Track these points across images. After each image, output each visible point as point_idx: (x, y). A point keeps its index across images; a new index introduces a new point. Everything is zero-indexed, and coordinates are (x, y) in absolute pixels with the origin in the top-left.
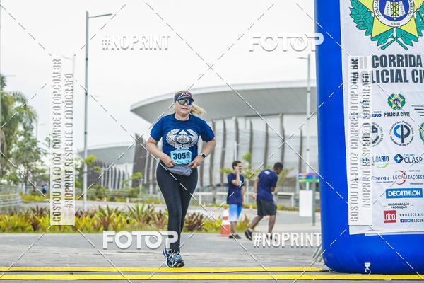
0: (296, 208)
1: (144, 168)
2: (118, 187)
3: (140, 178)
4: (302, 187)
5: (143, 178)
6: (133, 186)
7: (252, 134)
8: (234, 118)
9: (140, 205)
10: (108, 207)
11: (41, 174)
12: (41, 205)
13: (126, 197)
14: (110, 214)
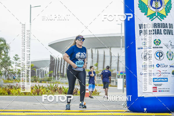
0: (116, 86)
1: (54, 69)
2: (43, 77)
3: (52, 73)
4: (119, 77)
5: (53, 73)
6: (49, 76)
7: (98, 55)
8: (91, 49)
9: (52, 84)
10: (39, 85)
11: (11, 71)
12: (12, 84)
13: (46, 81)
14: (40, 88)
